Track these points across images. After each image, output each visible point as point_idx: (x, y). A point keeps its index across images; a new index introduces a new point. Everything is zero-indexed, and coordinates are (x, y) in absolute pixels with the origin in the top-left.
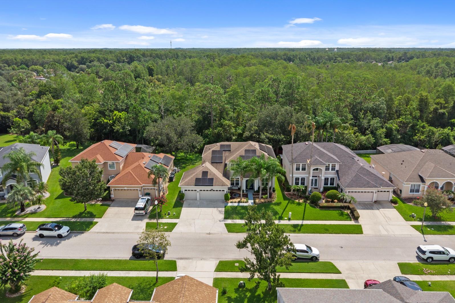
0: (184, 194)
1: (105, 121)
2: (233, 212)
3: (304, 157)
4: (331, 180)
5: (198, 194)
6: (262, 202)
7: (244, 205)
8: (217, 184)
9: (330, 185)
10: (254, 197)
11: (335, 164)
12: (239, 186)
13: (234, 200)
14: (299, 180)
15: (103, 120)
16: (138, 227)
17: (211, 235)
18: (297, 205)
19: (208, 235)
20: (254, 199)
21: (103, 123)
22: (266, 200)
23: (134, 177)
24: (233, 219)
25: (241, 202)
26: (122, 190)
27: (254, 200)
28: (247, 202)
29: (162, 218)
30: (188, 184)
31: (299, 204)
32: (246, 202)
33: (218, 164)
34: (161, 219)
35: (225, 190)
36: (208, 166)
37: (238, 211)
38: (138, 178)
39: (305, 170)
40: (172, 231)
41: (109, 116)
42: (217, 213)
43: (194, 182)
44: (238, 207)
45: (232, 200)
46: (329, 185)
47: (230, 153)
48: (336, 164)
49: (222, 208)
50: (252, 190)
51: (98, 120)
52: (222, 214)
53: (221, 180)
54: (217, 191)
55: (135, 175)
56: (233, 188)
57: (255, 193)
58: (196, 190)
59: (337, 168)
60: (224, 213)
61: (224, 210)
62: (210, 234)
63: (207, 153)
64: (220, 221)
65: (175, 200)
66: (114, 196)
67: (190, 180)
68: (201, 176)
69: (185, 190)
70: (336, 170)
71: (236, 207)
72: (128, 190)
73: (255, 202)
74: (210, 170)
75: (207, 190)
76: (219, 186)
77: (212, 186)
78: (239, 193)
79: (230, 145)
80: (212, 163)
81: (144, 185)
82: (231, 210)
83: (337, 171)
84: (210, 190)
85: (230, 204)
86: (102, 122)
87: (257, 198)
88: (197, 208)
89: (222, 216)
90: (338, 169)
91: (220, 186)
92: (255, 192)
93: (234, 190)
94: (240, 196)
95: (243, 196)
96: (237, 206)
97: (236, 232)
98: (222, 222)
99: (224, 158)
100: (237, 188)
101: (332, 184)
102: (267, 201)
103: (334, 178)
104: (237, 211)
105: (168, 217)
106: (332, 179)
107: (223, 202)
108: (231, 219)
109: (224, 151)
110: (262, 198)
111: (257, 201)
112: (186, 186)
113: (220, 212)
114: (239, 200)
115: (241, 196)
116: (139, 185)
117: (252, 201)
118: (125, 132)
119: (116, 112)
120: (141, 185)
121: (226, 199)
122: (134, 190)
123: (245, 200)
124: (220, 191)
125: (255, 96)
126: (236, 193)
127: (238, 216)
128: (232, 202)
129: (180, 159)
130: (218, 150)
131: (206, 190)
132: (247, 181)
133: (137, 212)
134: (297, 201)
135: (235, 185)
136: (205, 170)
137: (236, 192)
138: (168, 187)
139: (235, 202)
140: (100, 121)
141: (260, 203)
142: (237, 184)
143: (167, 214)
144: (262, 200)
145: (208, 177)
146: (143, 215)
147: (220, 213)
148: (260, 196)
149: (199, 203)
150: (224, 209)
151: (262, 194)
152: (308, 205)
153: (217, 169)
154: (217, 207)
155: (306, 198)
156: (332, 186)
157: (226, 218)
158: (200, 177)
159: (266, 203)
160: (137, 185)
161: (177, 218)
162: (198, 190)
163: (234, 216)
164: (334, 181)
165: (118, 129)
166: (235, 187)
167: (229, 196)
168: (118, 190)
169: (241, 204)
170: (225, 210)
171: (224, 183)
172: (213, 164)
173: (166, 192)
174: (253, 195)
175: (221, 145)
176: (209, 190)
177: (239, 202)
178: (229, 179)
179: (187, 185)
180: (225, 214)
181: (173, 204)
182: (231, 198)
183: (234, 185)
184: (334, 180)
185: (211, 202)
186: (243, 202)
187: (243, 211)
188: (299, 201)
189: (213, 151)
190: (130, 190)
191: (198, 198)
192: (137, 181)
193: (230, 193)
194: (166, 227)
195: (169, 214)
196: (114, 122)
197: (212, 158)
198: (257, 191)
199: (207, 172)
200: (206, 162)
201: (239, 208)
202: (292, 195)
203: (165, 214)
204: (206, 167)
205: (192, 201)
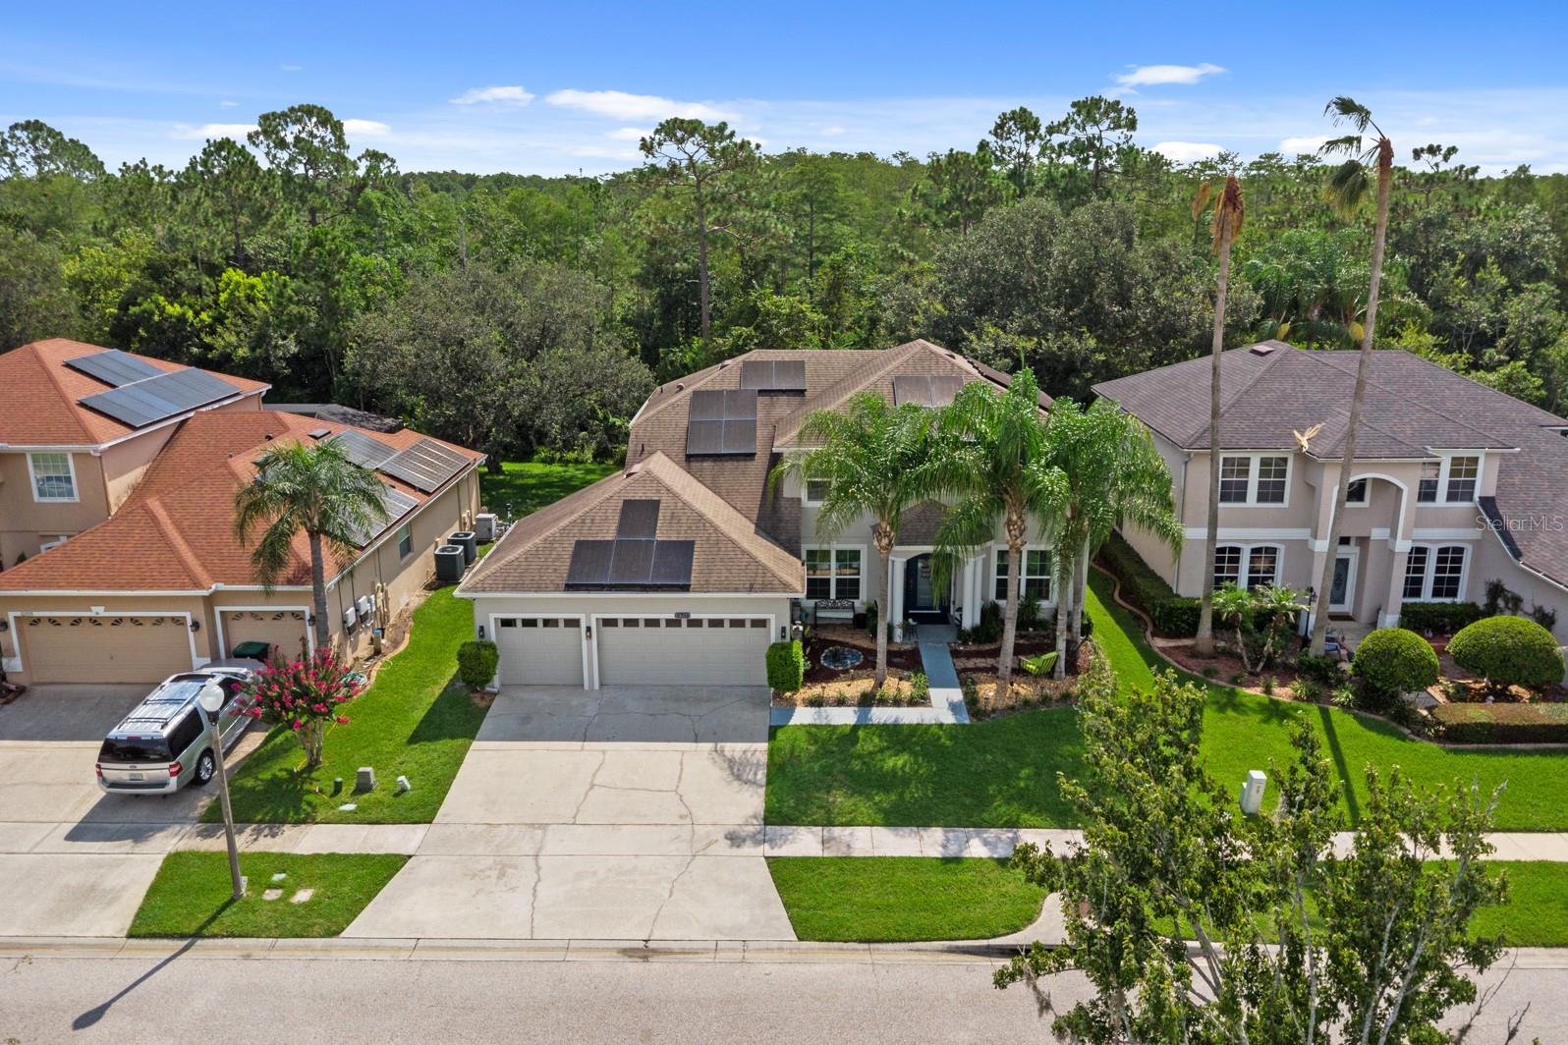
0: (492, 647)
1: (174, 310)
2: (827, 771)
3: (1268, 420)
4: (1440, 560)
5: (589, 649)
6: (1026, 703)
7: (906, 721)
8: (714, 578)
9: (1436, 593)
10: (965, 670)
11: (1475, 460)
12: (857, 603)
13: (833, 689)
14: (1236, 560)
15: (158, 306)
16: (88, 895)
17: (656, 965)
18: (1266, 721)
19: (634, 968)
20: (965, 678)
21: (156, 318)
22: (1050, 688)
23: (163, 535)
24: (830, 823)
25: (883, 702)
26: (77, 621)
27: (963, 684)
28: (920, 700)
29: (304, 822)
30: (517, 580)
31: (1275, 712)
32: (912, 702)
33: (729, 465)
34: (298, 823)
35: (772, 617)
36: (663, 470)
37: (866, 758)
38: (189, 542)
39: (1279, 498)
40: (348, 932)
41: (199, 291)
42: (717, 774)
43: (564, 566)
44: (861, 733)
45: (816, 690)
46: (1427, 596)
47: (802, 404)
48: (1481, 454)
49: (751, 739)
50: (941, 628)
51: (135, 304)
52: (754, 783)
53: (744, 552)
54: (716, 623)
55: (181, 531)
56: (820, 614)
57: (965, 643)
58: (573, 623)
59: (1485, 483)
60: (761, 776)
61: (764, 759)
62: (644, 952)
63: (663, 406)
64: (735, 839)
65: (438, 691)
66: (24, 664)
67: (535, 553)
68: (614, 527)
69: (508, 623)
70: (1477, 495)
71: (851, 734)
72: (118, 621)
73: (972, 701)
74: (676, 496)
75: (652, 623)
76: (727, 590)
77: (685, 588)
78: (865, 644)
79: (799, 366)
80: (689, 458)
81: (222, 587)
82: (814, 758)
83: (1488, 503)
84: (670, 623)
85: (803, 716)
86: (152, 314)
87: (983, 676)
88: (577, 745)
89: (752, 801)
90: (1491, 492)
91: (736, 590)
92: (963, 636)
93: (832, 625)
94: (868, 662)
95: (890, 664)
96: (855, 728)
97: (860, 933)
98: (748, 849)
99: (761, 433)
100: (850, 615)
101: (1446, 585)
102: (1056, 695)
103: (1460, 550)
104: (856, 765)
105: (351, 807)
106: (1451, 558)
107: (760, 703)
108: (815, 824)
109: (762, 392)
110: (1019, 671)
111: (988, 690)
112: (504, 589)
113: (736, 770)
114: (865, 685)
115: (881, 658)
116: (183, 587)
117: (957, 694)
118: (267, 359)
119: (234, 275)
120: (198, 585)
121: (781, 678)
122: (160, 621)
123: (907, 689)
124: (737, 623)
125: (914, 192)
126: (841, 644)
127: (869, 798)
128: (816, 703)
129: (533, 486)
130: (731, 392)
131: (642, 616)
132: (911, 566)
133: (121, 772)
134: (1256, 692)
135: (833, 595)
136: (639, 496)
137: (841, 639)
138: (418, 614)
139: (841, 702)
140: (145, 311)
141: (1012, 708)
142: (849, 589)
143: (349, 787)
144: (1025, 690)
145: (660, 536)
146: (165, 796)
147: (738, 778)
148: (1007, 660)
149: (591, 709)
150: (764, 746)
151: (1019, 650)
152: (1346, 724)
153: (719, 494)
154: (716, 736)
155: (1321, 676)
156: (1448, 600)
157: (776, 816)
158: (609, 534)
159: (1054, 707)
160: (172, 587)
161: (417, 815)
162: (590, 618)
163: (840, 799)
164: (1458, 570)
165: (230, 344)
166: (834, 608)
167: (803, 665)
168: (53, 621)
169: (880, 715)
170: (771, 753)
171: (765, 568)
172: (695, 465)
173: (396, 644)
174: (955, 654)
175: (748, 366)
176: (663, 616)
177: (866, 701)
178: (796, 554)
179: (514, 588)
180: (769, 783)
181: (419, 715)
182: (814, 676)
183: (826, 595)
184: (1459, 560)
185: (677, 700)
186: (897, 702)
187: (896, 762)
188: (1268, 691)
189: (696, 394)
190: (133, 620)
191: (591, 676)
192: (181, 562)
193: (806, 642)
194: (303, 896)
195: (363, 787)
196: (220, 319)
197: (691, 431)
198: (975, 629)
199: (655, 505)
200: (651, 453)
201: (867, 744)
202: (1211, 657)
203: (338, 788)
204: (650, 478)
205: (546, 697)
